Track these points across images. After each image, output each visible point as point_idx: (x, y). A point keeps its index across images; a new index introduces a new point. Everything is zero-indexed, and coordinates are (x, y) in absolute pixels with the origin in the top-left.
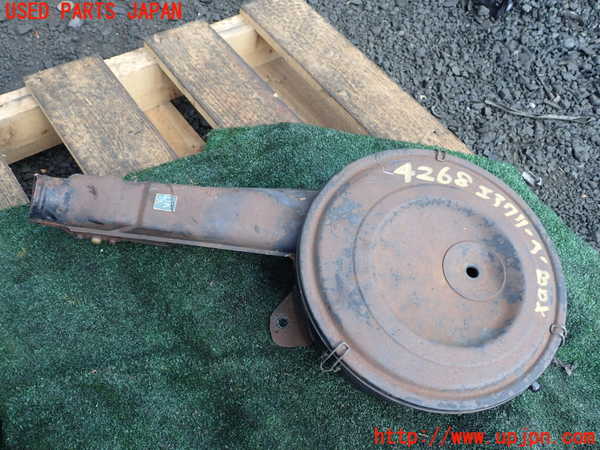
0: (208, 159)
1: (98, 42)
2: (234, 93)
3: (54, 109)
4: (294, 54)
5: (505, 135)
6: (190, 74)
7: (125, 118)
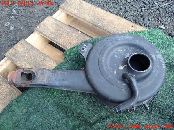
0: (68, 61)
1: (21, 32)
2: (67, 36)
3: (17, 61)
4: (81, 16)
5: (151, 16)
6: (52, 35)
7: (38, 56)
